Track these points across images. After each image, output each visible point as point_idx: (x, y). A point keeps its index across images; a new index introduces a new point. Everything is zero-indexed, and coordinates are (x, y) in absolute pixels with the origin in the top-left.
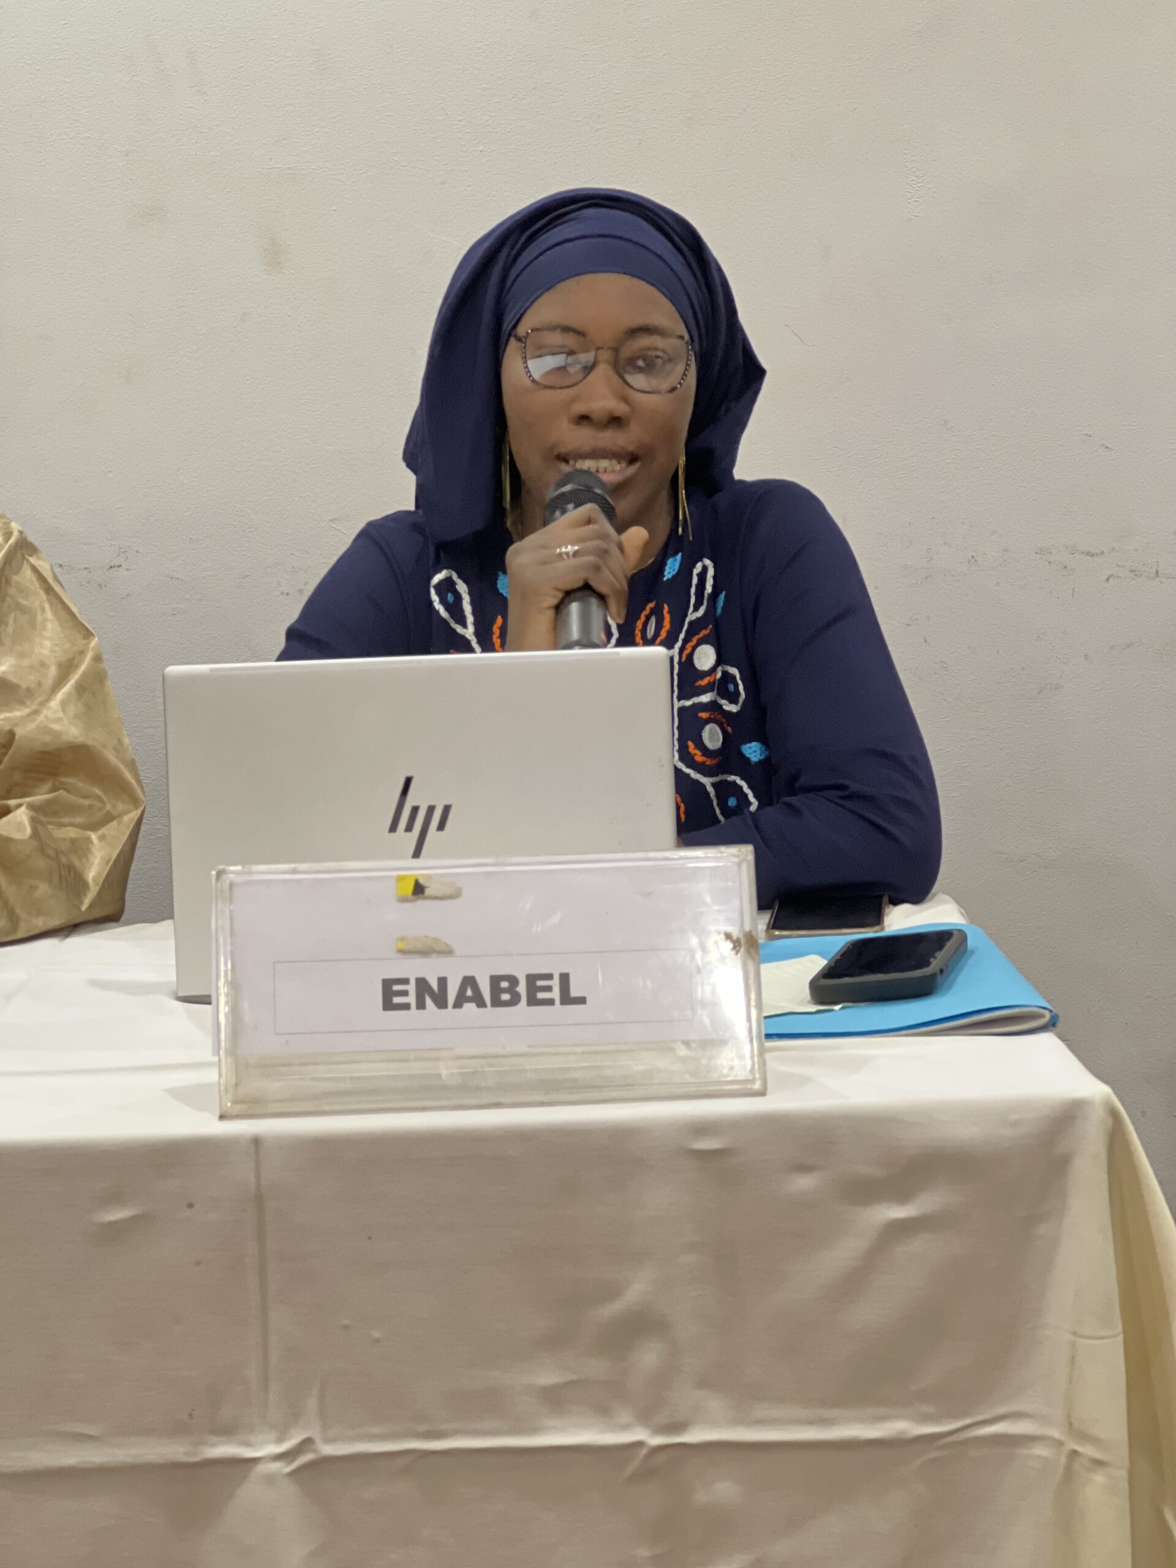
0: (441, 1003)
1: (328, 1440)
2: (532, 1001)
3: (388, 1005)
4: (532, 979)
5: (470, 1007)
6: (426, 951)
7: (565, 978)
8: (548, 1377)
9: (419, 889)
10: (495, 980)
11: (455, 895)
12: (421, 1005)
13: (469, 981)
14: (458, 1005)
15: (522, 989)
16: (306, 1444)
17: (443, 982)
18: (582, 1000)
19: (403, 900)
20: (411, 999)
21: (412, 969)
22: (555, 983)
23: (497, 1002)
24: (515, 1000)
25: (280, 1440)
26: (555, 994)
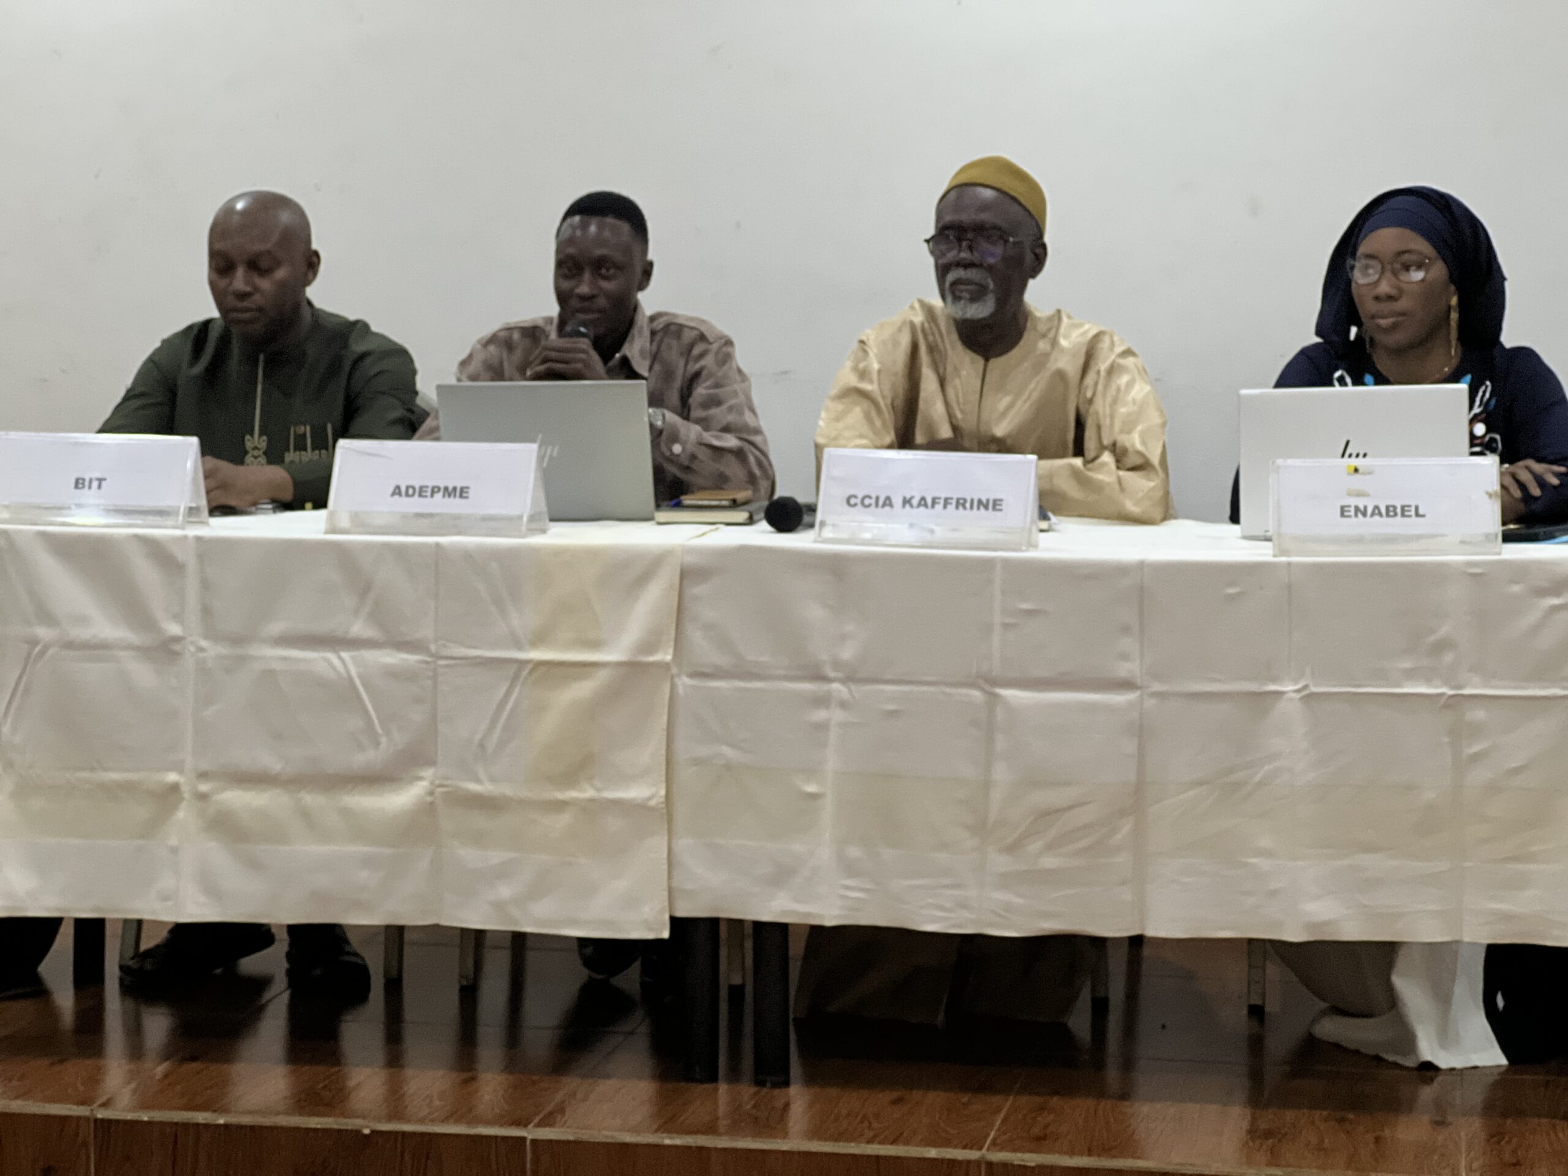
0: (1364, 514)
1: (1315, 686)
2: (1403, 515)
3: (1342, 515)
4: (1403, 507)
5: (1377, 518)
6: (1361, 494)
7: (1417, 508)
8: (1406, 665)
9: (1356, 470)
10: (1387, 508)
11: (1370, 473)
12: (1356, 515)
13: (1377, 507)
14: (1373, 515)
15: (1399, 510)
16: (1306, 687)
17: (1365, 508)
18: (1423, 516)
19: (1349, 474)
20: (1352, 513)
21: (1353, 502)
22: (1413, 509)
23: (1388, 515)
24: (1396, 514)
25: (1296, 683)
26: (1413, 513)
